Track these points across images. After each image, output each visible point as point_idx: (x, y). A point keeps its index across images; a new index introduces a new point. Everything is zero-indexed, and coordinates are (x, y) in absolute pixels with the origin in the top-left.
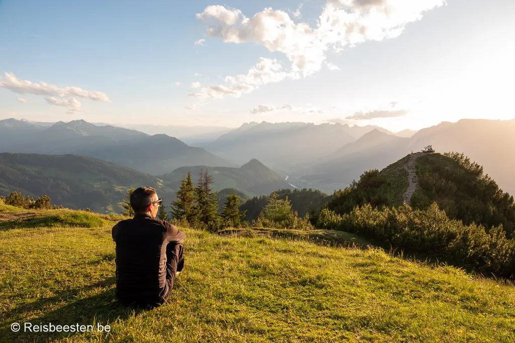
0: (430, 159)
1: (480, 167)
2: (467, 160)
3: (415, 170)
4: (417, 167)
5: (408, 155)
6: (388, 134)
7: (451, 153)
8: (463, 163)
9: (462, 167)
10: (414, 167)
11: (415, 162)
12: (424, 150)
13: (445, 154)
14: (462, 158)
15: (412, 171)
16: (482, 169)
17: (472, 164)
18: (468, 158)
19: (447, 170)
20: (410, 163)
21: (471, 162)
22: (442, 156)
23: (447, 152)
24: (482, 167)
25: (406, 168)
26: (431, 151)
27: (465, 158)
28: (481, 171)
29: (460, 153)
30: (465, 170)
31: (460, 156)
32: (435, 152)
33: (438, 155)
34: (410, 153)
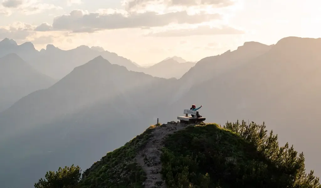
0: (195, 138)
1: (298, 156)
2: (272, 140)
3: (160, 167)
4: (165, 159)
5: (149, 131)
6: (129, 69)
7: (241, 123)
8: (263, 148)
9: (261, 157)
10: (158, 160)
11: (162, 147)
12: (184, 117)
13: (229, 126)
14: (261, 135)
15: (153, 168)
16: (301, 161)
17: (282, 150)
18: (274, 135)
19: (231, 165)
20: (151, 150)
21: (281, 144)
22: (221, 131)
23: (233, 122)
24: (301, 155)
25: (140, 161)
26: (198, 119)
27: (268, 135)
28: (299, 166)
29: (259, 123)
30: (269, 162)
31: (258, 131)
32: (206, 122)
33: (212, 128)
34: (153, 124)
